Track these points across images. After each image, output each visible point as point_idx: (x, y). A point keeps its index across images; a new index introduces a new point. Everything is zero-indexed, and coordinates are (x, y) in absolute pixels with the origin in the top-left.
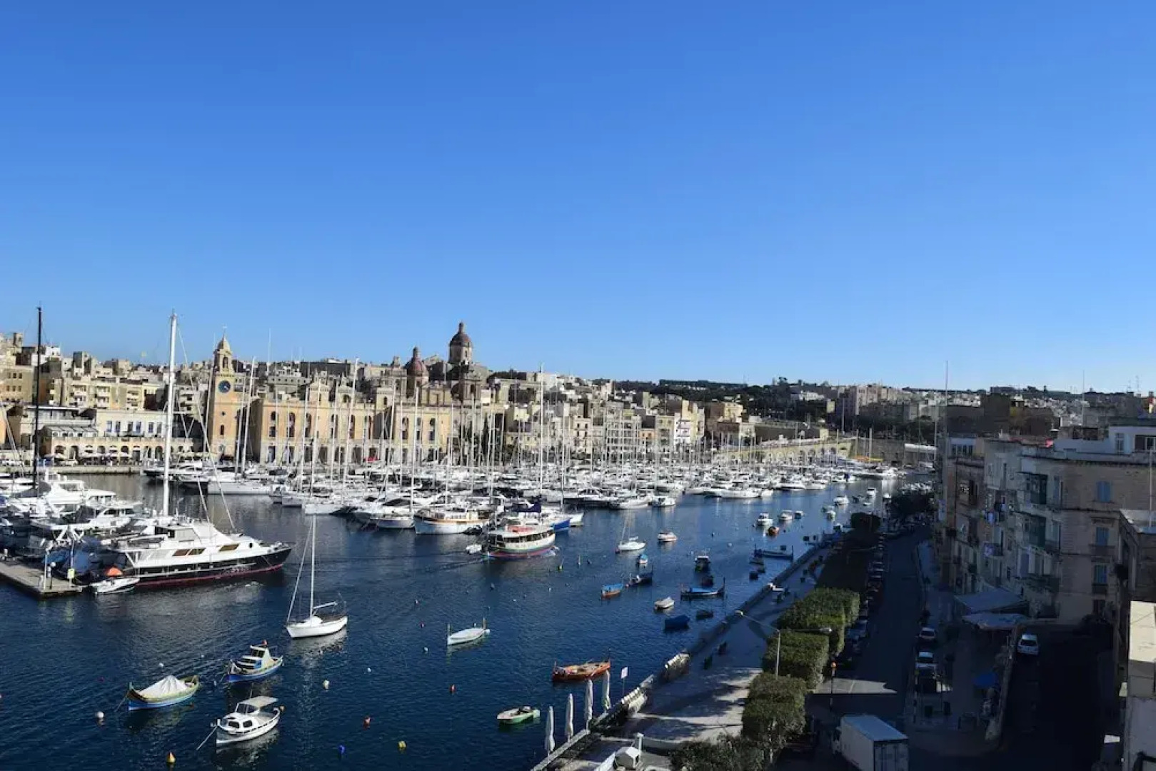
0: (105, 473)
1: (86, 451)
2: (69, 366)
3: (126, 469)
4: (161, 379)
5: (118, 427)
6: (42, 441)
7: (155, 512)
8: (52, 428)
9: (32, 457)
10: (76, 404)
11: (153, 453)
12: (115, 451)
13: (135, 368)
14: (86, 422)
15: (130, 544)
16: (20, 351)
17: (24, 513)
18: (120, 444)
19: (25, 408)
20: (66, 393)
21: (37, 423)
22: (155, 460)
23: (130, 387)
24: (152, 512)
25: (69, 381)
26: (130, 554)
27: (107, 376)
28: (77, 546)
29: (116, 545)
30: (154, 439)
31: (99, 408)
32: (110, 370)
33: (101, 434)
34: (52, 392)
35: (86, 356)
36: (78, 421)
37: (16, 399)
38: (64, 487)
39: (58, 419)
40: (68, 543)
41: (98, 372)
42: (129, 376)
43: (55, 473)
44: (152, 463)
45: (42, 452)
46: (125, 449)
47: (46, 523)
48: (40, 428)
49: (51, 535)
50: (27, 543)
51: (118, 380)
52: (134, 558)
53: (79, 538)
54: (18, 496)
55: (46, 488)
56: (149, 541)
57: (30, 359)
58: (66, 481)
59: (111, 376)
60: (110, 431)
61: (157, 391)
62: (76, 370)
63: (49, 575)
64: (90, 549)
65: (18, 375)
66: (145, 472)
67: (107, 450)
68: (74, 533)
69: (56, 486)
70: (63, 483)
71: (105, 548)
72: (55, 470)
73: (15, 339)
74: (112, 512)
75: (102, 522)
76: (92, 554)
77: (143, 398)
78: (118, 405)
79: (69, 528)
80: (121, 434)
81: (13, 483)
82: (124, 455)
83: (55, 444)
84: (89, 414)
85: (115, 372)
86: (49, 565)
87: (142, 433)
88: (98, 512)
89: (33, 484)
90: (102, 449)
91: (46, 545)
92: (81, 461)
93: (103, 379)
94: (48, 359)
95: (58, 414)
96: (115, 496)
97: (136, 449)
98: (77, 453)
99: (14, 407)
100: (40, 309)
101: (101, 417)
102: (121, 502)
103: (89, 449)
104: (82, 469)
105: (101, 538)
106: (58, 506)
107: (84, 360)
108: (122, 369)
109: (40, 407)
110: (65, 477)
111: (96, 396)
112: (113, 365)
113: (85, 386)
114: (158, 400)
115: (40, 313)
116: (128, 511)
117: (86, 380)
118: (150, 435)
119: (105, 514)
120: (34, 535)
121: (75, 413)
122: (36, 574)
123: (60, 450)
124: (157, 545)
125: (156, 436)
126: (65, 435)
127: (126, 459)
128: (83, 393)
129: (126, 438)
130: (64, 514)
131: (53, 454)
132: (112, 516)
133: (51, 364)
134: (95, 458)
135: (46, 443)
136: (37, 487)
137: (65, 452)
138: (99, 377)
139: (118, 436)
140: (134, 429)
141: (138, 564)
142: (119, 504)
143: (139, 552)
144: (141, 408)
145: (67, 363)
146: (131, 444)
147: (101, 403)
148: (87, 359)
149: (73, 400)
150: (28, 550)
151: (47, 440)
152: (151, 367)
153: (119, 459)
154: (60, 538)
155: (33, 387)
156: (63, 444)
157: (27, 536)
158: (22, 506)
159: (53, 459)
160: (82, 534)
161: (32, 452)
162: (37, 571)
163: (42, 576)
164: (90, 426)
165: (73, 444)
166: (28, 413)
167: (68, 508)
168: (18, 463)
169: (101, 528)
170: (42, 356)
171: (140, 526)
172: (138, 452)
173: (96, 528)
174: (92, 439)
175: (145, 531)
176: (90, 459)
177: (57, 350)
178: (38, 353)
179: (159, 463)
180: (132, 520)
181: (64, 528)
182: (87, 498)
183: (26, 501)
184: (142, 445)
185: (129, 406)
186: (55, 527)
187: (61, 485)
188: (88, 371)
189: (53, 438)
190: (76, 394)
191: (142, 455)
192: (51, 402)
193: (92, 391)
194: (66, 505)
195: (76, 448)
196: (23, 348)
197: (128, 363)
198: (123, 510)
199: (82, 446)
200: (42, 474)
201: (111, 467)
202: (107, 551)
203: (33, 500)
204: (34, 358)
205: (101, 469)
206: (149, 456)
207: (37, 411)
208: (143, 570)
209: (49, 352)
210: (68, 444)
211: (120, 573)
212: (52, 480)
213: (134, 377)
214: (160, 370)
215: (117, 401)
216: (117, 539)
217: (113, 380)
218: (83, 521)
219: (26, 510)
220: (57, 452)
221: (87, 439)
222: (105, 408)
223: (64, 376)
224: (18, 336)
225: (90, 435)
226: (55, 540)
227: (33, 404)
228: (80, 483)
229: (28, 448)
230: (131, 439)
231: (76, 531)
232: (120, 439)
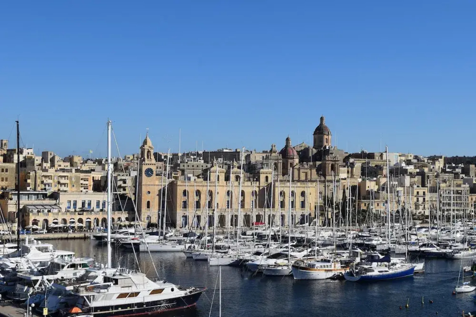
0: (67, 239)
1: (53, 223)
2: (39, 162)
3: (82, 235)
4: (104, 169)
5: (75, 204)
6: (23, 216)
7: (103, 265)
8: (29, 207)
9: (16, 228)
10: (45, 189)
11: (100, 223)
12: (73, 222)
13: (85, 162)
14: (54, 202)
15: (87, 289)
16: (5, 152)
17: (12, 268)
18: (77, 217)
19: (10, 193)
20: (39, 181)
21: (19, 204)
22: (102, 228)
23: (82, 175)
24: (100, 265)
25: (40, 173)
26: (86, 296)
27: (66, 168)
28: (50, 291)
29: (77, 290)
30: (101, 213)
31: (62, 191)
32: (68, 164)
33: (63, 210)
34: (29, 181)
35: (51, 154)
36: (47, 201)
37: (4, 187)
38: (39, 249)
39: (33, 201)
40: (42, 289)
41: (60, 166)
42: (81, 167)
43: (33, 239)
44: (100, 230)
45: (23, 224)
46: (80, 220)
47: (27, 275)
48: (21, 207)
49: (31, 284)
50: (14, 290)
51: (74, 171)
52: (90, 301)
53: (51, 285)
54: (8, 256)
55: (27, 250)
56: (99, 287)
57: (13, 157)
58: (41, 245)
59: (69, 168)
60: (69, 207)
61: (102, 177)
62: (45, 165)
63: (31, 313)
64: (58, 293)
65: (5, 170)
66: (94, 236)
67: (68, 222)
68: (46, 282)
69: (33, 248)
70: (38, 246)
71: (68, 293)
72: (32, 237)
74: (73, 266)
75: (66, 273)
76: (60, 297)
77: (92, 183)
78: (74, 189)
79: (43, 278)
80: (77, 210)
81: (4, 247)
82: (81, 225)
83: (32, 218)
84: (55, 196)
85: (72, 165)
86: (30, 305)
87: (92, 208)
88: (63, 266)
89: (18, 248)
90: (65, 221)
91: (28, 291)
92: (50, 230)
93: (63, 170)
94: (25, 157)
95: (33, 196)
96: (74, 255)
97: (89, 220)
98: (47, 224)
99: (3, 193)
100: (18, 122)
101: (63, 199)
102: (79, 259)
103: (56, 221)
104: (51, 236)
105: (66, 285)
106: (36, 263)
107: (50, 157)
108: (76, 163)
109: (20, 192)
110: (40, 242)
111: (59, 183)
112: (70, 160)
113: (51, 176)
114: (102, 184)
115: (18, 125)
116: (84, 265)
117: (51, 172)
118: (98, 210)
119: (68, 267)
120: (19, 283)
121: (45, 196)
122: (22, 312)
123: (35, 222)
124: (106, 290)
125: (102, 210)
126: (39, 212)
127: (81, 227)
128: (50, 181)
129: (81, 213)
130: (40, 268)
131: (31, 225)
132: (73, 269)
133: (27, 161)
134: (60, 228)
135: (26, 218)
136: (20, 249)
137: (39, 224)
138: (60, 169)
139: (75, 211)
140: (86, 206)
141: (93, 304)
142: (77, 261)
143: (93, 296)
144: (90, 190)
145: (38, 160)
146: (84, 217)
147: (63, 188)
148: (52, 156)
149: (43, 187)
150: (15, 295)
151: (26, 216)
152: (96, 160)
153: (76, 227)
154: (37, 286)
155: (16, 177)
156: (37, 218)
157: (15, 285)
158: (10, 264)
159: (31, 229)
160: (53, 282)
161: (16, 225)
162: (21, 310)
163: (26, 314)
164: (55, 205)
165: (44, 218)
166: (13, 197)
167: (42, 264)
168: (6, 233)
169: (65, 278)
170: (20, 155)
171: (92, 276)
172: (90, 222)
173: (62, 277)
174: (57, 214)
175: (96, 281)
176: (56, 228)
177: (30, 151)
178: (18, 154)
179: (104, 230)
180: (87, 272)
181: (40, 278)
182: (55, 256)
183: (13, 260)
184: (92, 217)
185: (82, 189)
186: (34, 278)
187: (36, 248)
188: (53, 165)
189: (31, 214)
190: (45, 182)
191: (92, 225)
192: (28, 188)
193: (56, 180)
194: (41, 262)
195: (46, 221)
196: (8, 150)
197: (81, 158)
198: (80, 265)
199: (51, 219)
200: (24, 240)
201: (71, 234)
202: (70, 295)
203: (18, 259)
204: (16, 156)
205: (64, 235)
206: (98, 225)
207: (19, 195)
208: (96, 309)
209: (26, 152)
210: (41, 218)
211: (80, 311)
212: (31, 245)
213: (85, 168)
214: (103, 162)
215: (73, 186)
216: (77, 285)
217: (71, 171)
218: (52, 274)
219: (13, 266)
220: (33, 224)
221: (54, 214)
222: (65, 191)
223: (36, 170)
224: (4, 142)
225: (56, 211)
226: (34, 288)
227: (16, 190)
228: (50, 246)
229: (13, 222)
230: (85, 213)
231: (48, 280)
232: (77, 213)
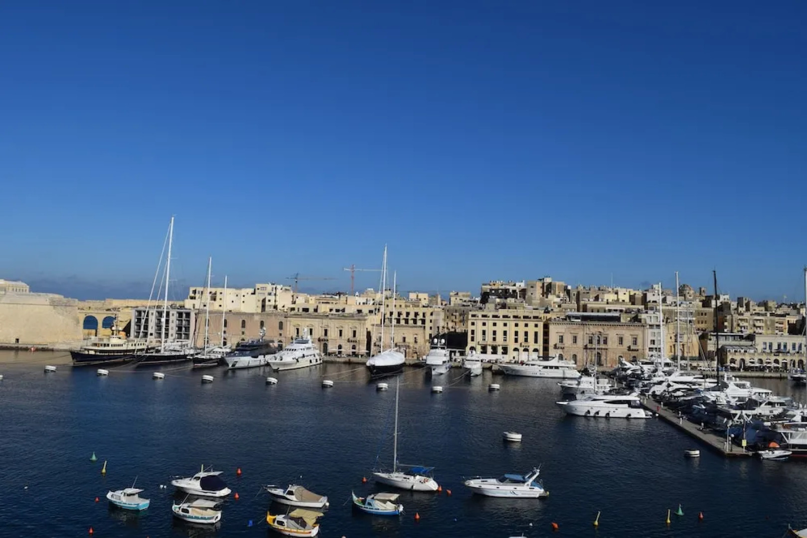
0: (763, 377)
1: (750, 362)
2: (735, 306)
3: (778, 375)
4: (799, 313)
5: (771, 346)
6: (721, 355)
7: (801, 406)
8: (727, 347)
9: (716, 366)
10: (741, 331)
11: (797, 364)
12: (769, 363)
13: (779, 306)
14: (750, 343)
15: (785, 427)
16: (704, 298)
17: (713, 401)
18: (773, 358)
19: (709, 334)
20: (735, 324)
21: (718, 344)
22: (799, 369)
23: (777, 319)
24: (798, 405)
25: (736, 316)
26: (784, 433)
27: (760, 312)
28: (747, 425)
29: (774, 426)
30: (796, 354)
31: (757, 334)
32: (763, 308)
33: (760, 351)
34: (726, 324)
35: (746, 300)
36: (743, 342)
37: (704, 329)
38: (737, 385)
39: (730, 341)
40: (741, 423)
41: (754, 310)
42: (776, 311)
43: (731, 376)
44: (796, 371)
45: (722, 362)
46: (776, 361)
47: (727, 408)
48: (720, 347)
49: (730, 417)
50: (715, 421)
51: (768, 315)
52: (787, 437)
53: (749, 419)
54: (708, 390)
55: (726, 386)
56: (797, 426)
57: (711, 303)
58: (738, 381)
59: (764, 312)
60: (766, 349)
61: (797, 321)
62: (740, 309)
63: (730, 442)
64: (755, 427)
65: (704, 314)
66: (791, 377)
67: (764, 362)
68: (745, 416)
69: (731, 384)
70: (736, 383)
71: (766, 428)
72: (731, 374)
73: (701, 291)
74: (770, 403)
75: (763, 410)
76: (758, 431)
77: (787, 327)
78: (770, 332)
79: (742, 412)
80: (773, 351)
81: (705, 382)
82: (776, 365)
83: (730, 357)
84: (751, 337)
85: (766, 310)
86: (730, 436)
87: (788, 350)
88: (761, 403)
89: (717, 383)
90: (761, 361)
91: (727, 423)
92: (746, 369)
93: (758, 314)
94: (721, 303)
95: (730, 338)
96: (771, 393)
97: (785, 361)
98: (744, 363)
99: (703, 334)
100: (714, 272)
101: (759, 340)
102: (775, 397)
103: (752, 360)
104: (748, 374)
105: (765, 421)
106: (734, 398)
107: (745, 302)
108: (771, 307)
109: (719, 334)
110: (738, 379)
111: (754, 326)
112: (765, 304)
113: (747, 319)
114: (798, 327)
115: (715, 274)
116: (781, 404)
117: (747, 315)
118: (794, 351)
119: (766, 404)
120: (719, 415)
121: (741, 337)
122: (722, 441)
123: (733, 361)
124: (804, 429)
125: (798, 352)
126: (736, 351)
127: (778, 367)
128: (745, 324)
129: (777, 354)
130: (738, 403)
131: (728, 363)
132: (770, 406)
133: (724, 306)
134: (756, 367)
135: (724, 357)
136: (719, 385)
137: (736, 362)
138: (755, 313)
139: (771, 352)
140: (782, 347)
141: (792, 441)
142: (774, 399)
143: (791, 434)
144: (786, 333)
145: (734, 305)
146: (780, 358)
147: (758, 330)
148: (746, 302)
149: (739, 329)
150: (715, 425)
151: (724, 355)
152: (791, 305)
153: (772, 367)
154: (736, 419)
155: (714, 321)
156: (735, 357)
157: (715, 416)
158: (712, 396)
159: (729, 367)
160: (751, 417)
161: (716, 362)
162: (721, 439)
163: (725, 443)
164: (751, 346)
165: (741, 357)
166: (712, 337)
167: (741, 399)
168: (707, 369)
169: (763, 414)
170: (718, 301)
171: (790, 415)
172: (786, 363)
173: (760, 414)
174: (753, 354)
175: (794, 419)
176: (753, 367)
177: (727, 297)
178: (716, 299)
179: (801, 371)
180: (784, 410)
181: (738, 412)
182: (753, 393)
183: (714, 393)
184: (788, 358)
185: (777, 331)
186: (733, 412)
187: (735, 384)
188: (748, 310)
189: (728, 354)
190: (741, 325)
191: (788, 366)
192: (726, 330)
193: (751, 323)
194: (739, 397)
195: (743, 360)
196: (706, 297)
197: (775, 303)
198: (778, 403)
199: (747, 358)
200: (723, 377)
201: (767, 374)
202: (768, 430)
203: (718, 393)
204: (713, 302)
205: (761, 374)
206: (794, 366)
207: (717, 336)
208: (794, 446)
209: (723, 298)
210: (738, 357)
211: (778, 446)
212: (729, 381)
213: (779, 312)
214: (798, 307)
215: (769, 329)
216: (775, 422)
217: (766, 315)
218: (750, 409)
219: (713, 399)
220: (731, 363)
221: (750, 354)
222: (761, 334)
223: (733, 313)
224: (702, 289)
225: (752, 351)
226: (733, 421)
227: (714, 332)
228: (748, 384)
229: (713, 360)
230: (780, 354)
231: (746, 415)
232: (773, 354)
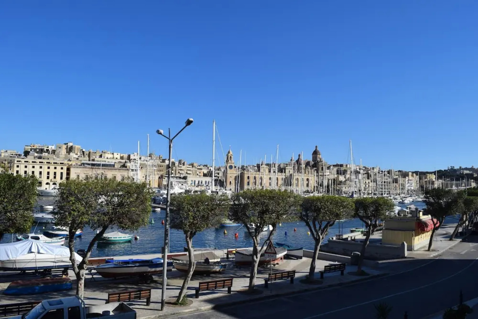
4: (208, 169)
5: (195, 183)
14: (184, 181)
19: (164, 176)
20: (177, 172)
23: (198, 170)
25: (178, 168)
31: (188, 177)
32: (191, 166)
33: (189, 185)
34: (173, 172)
36: (181, 180)
37: (161, 174)
39: (175, 180)
42: (197, 167)
60: (192, 184)
61: (208, 172)
62: (180, 165)
65: (161, 166)
73: (160, 157)
77: (203, 174)
80: (196, 185)
84: (185, 178)
85: (193, 167)
87: (203, 184)
93: (189, 168)
95: (175, 178)
101: (189, 179)
107: (182, 162)
108: (195, 166)
111: (187, 173)
112: (192, 165)
114: (207, 175)
117: (183, 168)
118: (206, 185)
121: (180, 178)
125: (208, 186)
128: (182, 172)
140: (200, 183)
144: (202, 177)
145: (177, 164)
149: (179, 174)
152: (205, 165)
164: (185, 182)
177: (173, 160)
185: (198, 176)
188: (184, 165)
190: (180, 172)
193: (185, 171)
197: (197, 164)
204: (166, 162)
215: (194, 174)
222: (190, 177)
223: (176, 167)
224: (161, 156)
225: (185, 185)
230: (199, 186)
232: (195, 186)
